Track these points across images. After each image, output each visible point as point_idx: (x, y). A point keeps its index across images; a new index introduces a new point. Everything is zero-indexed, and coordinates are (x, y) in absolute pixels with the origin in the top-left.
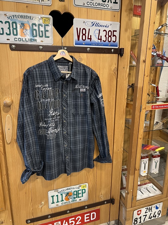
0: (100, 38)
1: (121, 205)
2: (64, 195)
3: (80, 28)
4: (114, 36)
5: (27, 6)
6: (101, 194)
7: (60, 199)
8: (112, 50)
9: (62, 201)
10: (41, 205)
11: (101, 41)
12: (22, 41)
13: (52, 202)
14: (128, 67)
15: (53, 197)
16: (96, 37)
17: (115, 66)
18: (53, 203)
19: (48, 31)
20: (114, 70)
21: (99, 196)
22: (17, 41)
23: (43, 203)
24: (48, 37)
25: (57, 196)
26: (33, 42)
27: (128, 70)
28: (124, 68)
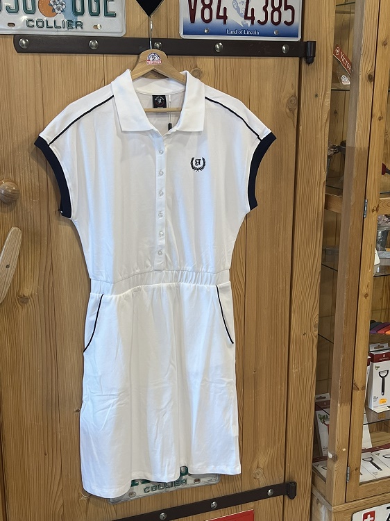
0: (249, 15)
4: (287, 7)
6: (258, 467)
8: (284, 48)
11: (252, 23)
12: (45, 27)
14: (329, 92)
16: (238, 12)
17: (292, 91)
20: (290, 101)
21: (251, 471)
22: (33, 26)
24: (113, 15)
26: (75, 30)
27: (328, 102)
28: (316, 96)
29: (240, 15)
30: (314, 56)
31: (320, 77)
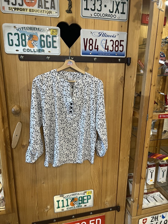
0: (107, 48)
1: (126, 213)
2: (69, 201)
3: (87, 39)
4: (121, 45)
5: (36, 19)
6: (107, 201)
7: (65, 204)
8: (119, 60)
9: (68, 206)
10: (47, 209)
11: (108, 51)
12: (30, 52)
13: (57, 206)
14: (136, 76)
15: (58, 201)
16: (103, 47)
17: (122, 75)
18: (59, 207)
19: (55, 42)
20: (121, 79)
21: (104, 202)
22: (25, 51)
23: (49, 207)
24: (56, 47)
25: (63, 201)
26: (41, 53)
27: (135, 79)
28: (131, 77)
29: (103, 48)
30: (130, 63)
31: (133, 70)
